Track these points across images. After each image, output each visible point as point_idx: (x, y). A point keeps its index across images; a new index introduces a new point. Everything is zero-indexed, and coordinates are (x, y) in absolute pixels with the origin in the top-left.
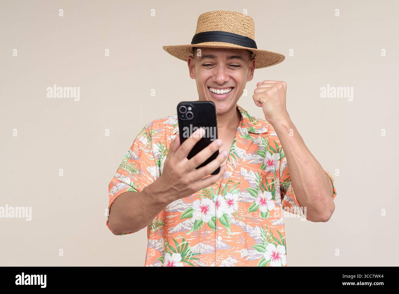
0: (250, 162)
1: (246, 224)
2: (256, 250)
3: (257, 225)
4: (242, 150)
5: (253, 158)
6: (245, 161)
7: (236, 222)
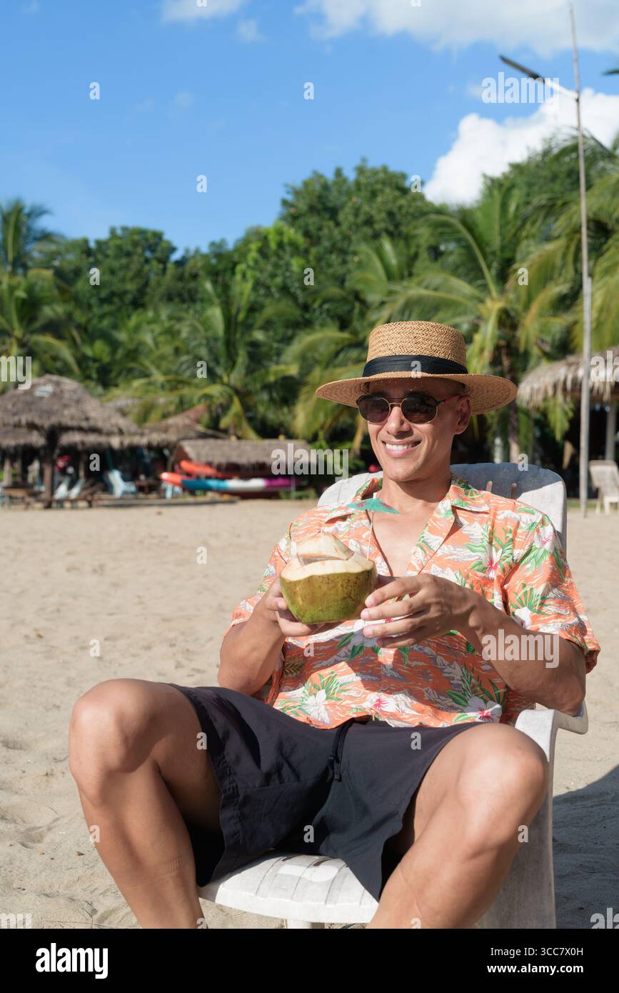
0: (449, 558)
1: (437, 654)
2: (451, 700)
3: (457, 661)
4: (437, 537)
5: (455, 552)
6: (441, 556)
7: (419, 649)
